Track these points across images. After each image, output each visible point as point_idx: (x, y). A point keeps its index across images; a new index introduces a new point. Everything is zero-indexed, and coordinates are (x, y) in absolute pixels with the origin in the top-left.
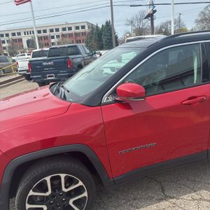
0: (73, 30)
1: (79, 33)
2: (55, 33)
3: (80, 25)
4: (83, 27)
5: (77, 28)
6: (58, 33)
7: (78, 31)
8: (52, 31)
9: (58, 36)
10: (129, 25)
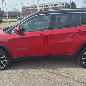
0: (59, 5)
1: (61, 7)
2: (51, 7)
3: (62, 3)
4: (63, 4)
5: (60, 4)
6: (52, 7)
7: (60, 6)
8: (50, 6)
9: (52, 8)
10: (83, 3)
